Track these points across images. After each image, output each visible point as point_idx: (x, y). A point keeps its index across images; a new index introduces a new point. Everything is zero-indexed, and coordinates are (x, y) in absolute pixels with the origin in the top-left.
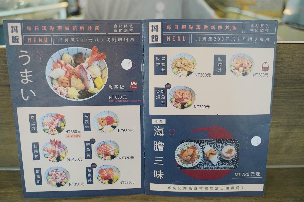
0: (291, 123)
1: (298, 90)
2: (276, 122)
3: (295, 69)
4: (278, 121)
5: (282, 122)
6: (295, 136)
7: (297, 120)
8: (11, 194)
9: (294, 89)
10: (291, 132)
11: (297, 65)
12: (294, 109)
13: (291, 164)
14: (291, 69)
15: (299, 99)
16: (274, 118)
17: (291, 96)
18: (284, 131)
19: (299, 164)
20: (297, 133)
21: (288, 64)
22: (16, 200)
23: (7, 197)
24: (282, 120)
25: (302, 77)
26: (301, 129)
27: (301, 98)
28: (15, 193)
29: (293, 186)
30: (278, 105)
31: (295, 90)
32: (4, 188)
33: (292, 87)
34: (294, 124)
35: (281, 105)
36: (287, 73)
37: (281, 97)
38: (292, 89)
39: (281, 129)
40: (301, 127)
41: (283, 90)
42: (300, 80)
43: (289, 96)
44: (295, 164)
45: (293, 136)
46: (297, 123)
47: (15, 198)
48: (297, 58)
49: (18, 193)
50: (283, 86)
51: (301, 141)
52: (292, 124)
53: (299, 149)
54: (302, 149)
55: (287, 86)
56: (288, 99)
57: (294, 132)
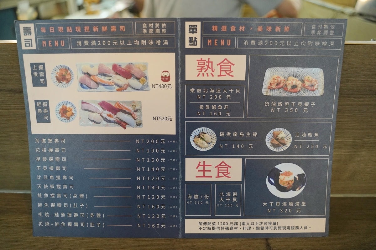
0: (357, 143)
1: (367, 103)
2: (339, 142)
3: (365, 77)
4: (340, 141)
5: (346, 142)
6: (362, 159)
7: (365, 139)
8: (14, 221)
9: (363, 101)
10: (357, 155)
11: (368, 71)
12: (361, 126)
13: (355, 193)
14: (360, 77)
15: (368, 114)
16: (337, 136)
17: (358, 110)
18: (349, 153)
19: (365, 193)
20: (364, 155)
21: (357, 70)
22: (20, 229)
23: (10, 226)
24: (346, 139)
25: (373, 87)
26: (369, 150)
27: (371, 113)
28: (19, 220)
29: (356, 220)
30: (342, 121)
31: (363, 103)
32: (6, 215)
33: (360, 99)
34: (361, 144)
35: (345, 121)
36: (354, 81)
37: (346, 111)
38: (360, 101)
39: (344, 151)
40: (369, 149)
41: (349, 103)
42: (371, 90)
43: (356, 110)
44: (359, 193)
45: (359, 159)
46: (365, 143)
47: (19, 226)
48: (368, 63)
49: (22, 220)
50: (349, 98)
51: (369, 166)
52: (359, 144)
53: (367, 175)
54: (370, 175)
55: (354, 98)
56: (354, 114)
57: (360, 154)
